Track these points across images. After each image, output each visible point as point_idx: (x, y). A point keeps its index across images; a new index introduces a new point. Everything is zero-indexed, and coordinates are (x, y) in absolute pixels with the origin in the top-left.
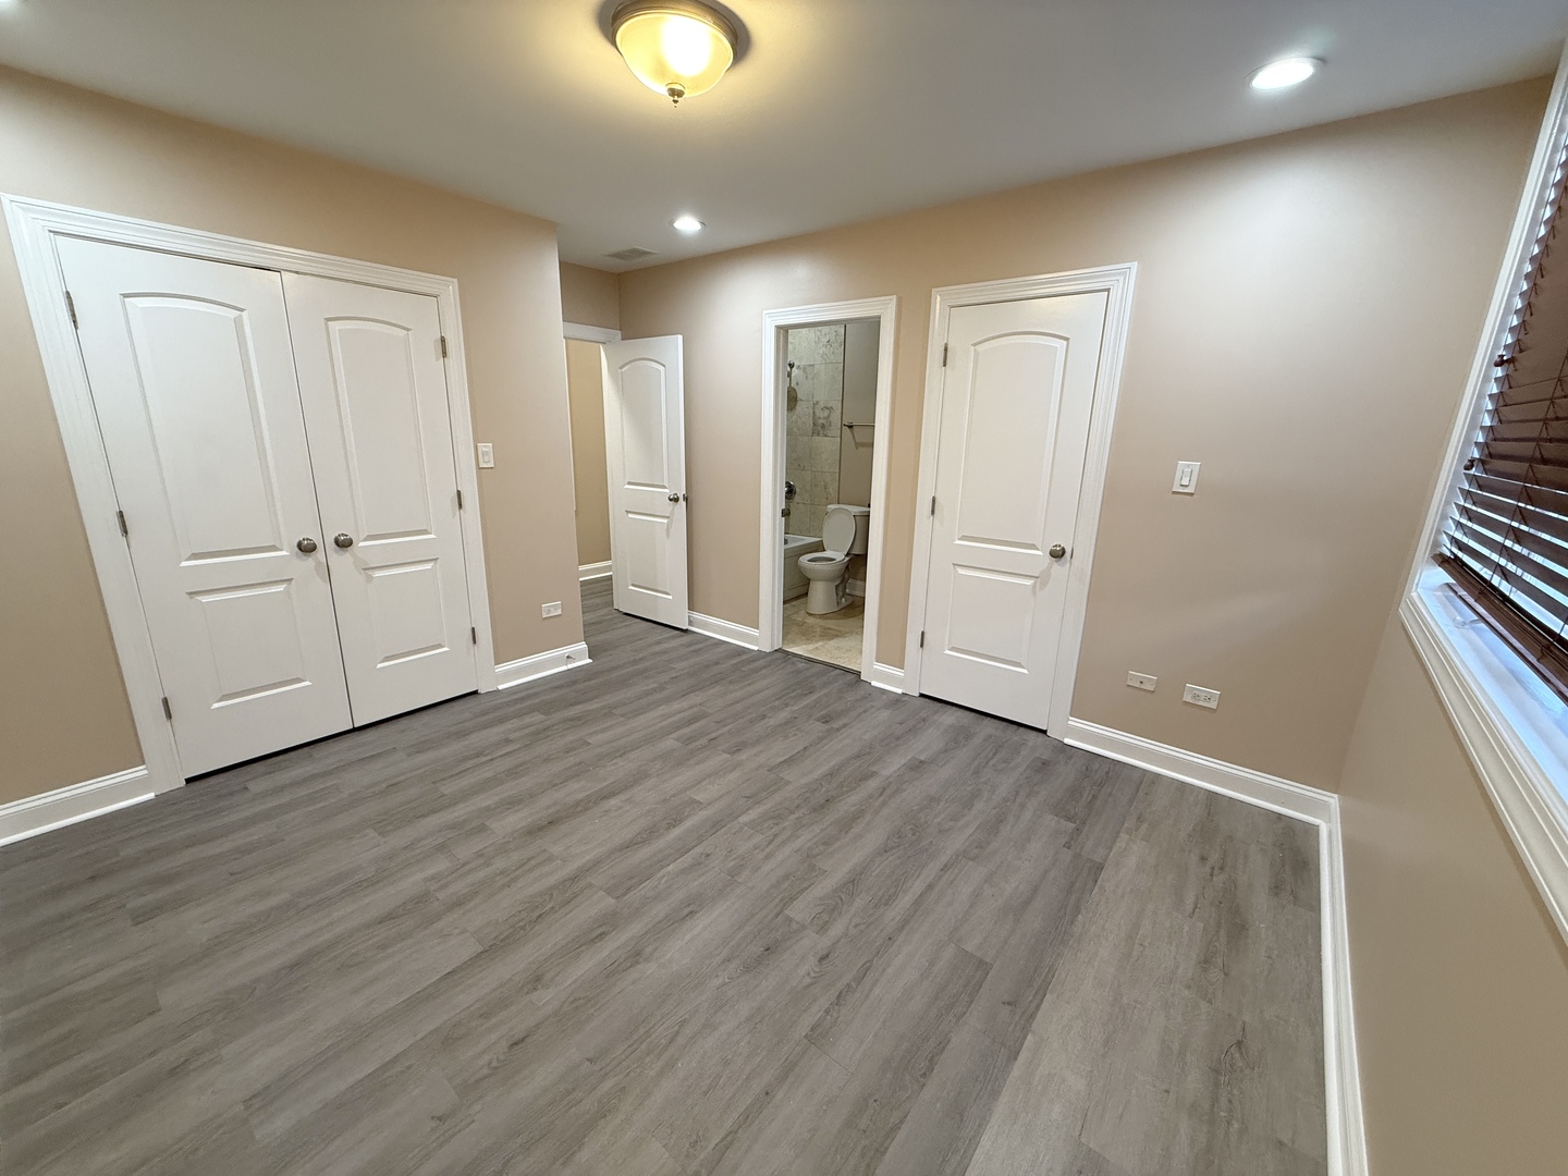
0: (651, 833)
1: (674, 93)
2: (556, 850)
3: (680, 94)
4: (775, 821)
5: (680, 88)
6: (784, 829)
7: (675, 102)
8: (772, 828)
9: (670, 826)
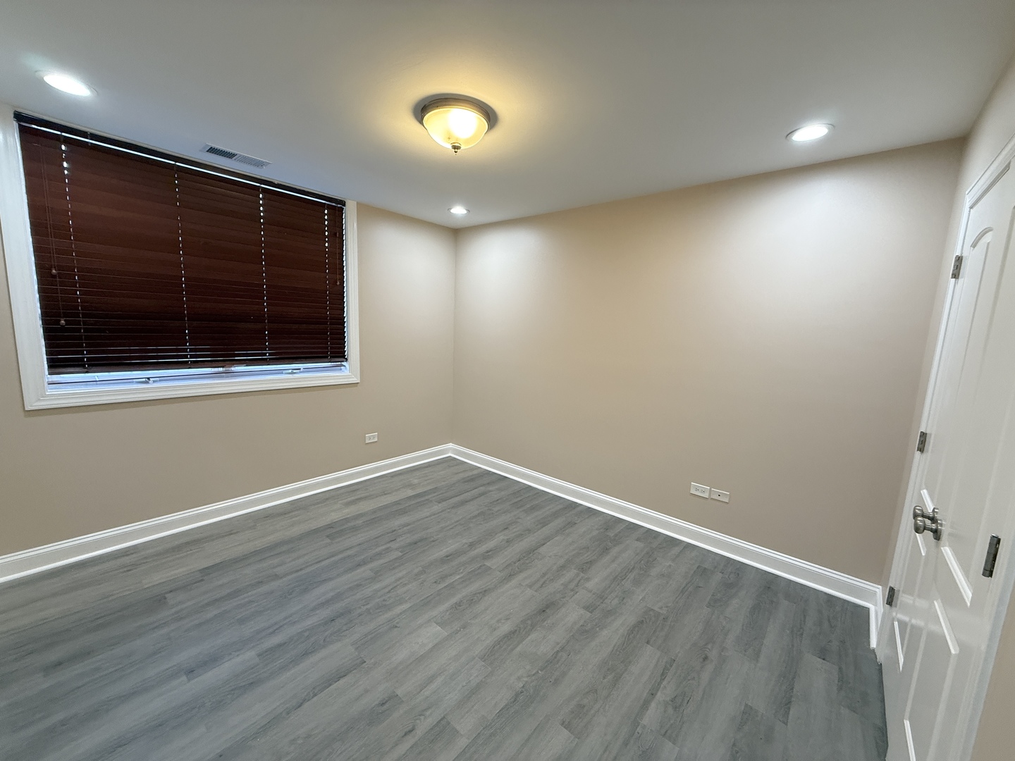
0: (472, 600)
1: (455, 148)
2: (529, 592)
3: (458, 148)
4: (384, 603)
5: (458, 145)
6: (380, 597)
7: (456, 152)
8: (389, 597)
9: (459, 604)
